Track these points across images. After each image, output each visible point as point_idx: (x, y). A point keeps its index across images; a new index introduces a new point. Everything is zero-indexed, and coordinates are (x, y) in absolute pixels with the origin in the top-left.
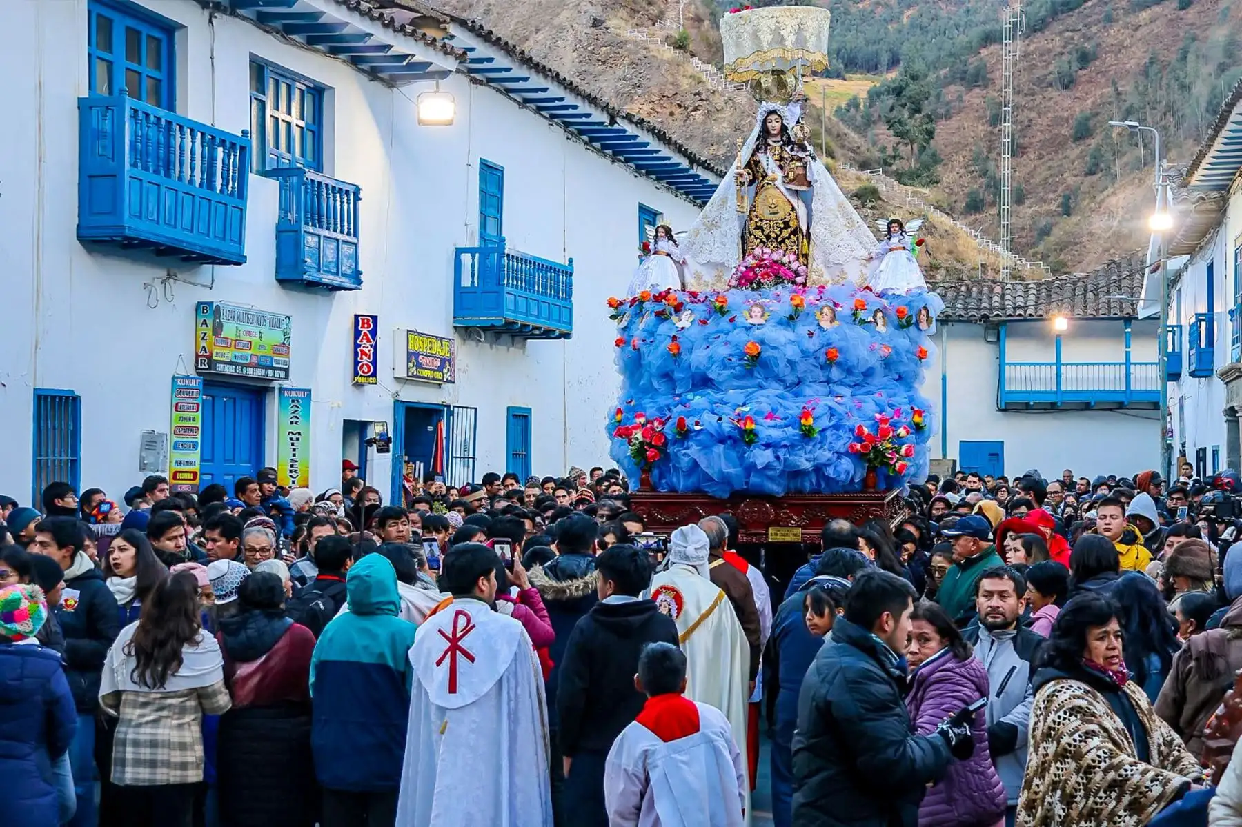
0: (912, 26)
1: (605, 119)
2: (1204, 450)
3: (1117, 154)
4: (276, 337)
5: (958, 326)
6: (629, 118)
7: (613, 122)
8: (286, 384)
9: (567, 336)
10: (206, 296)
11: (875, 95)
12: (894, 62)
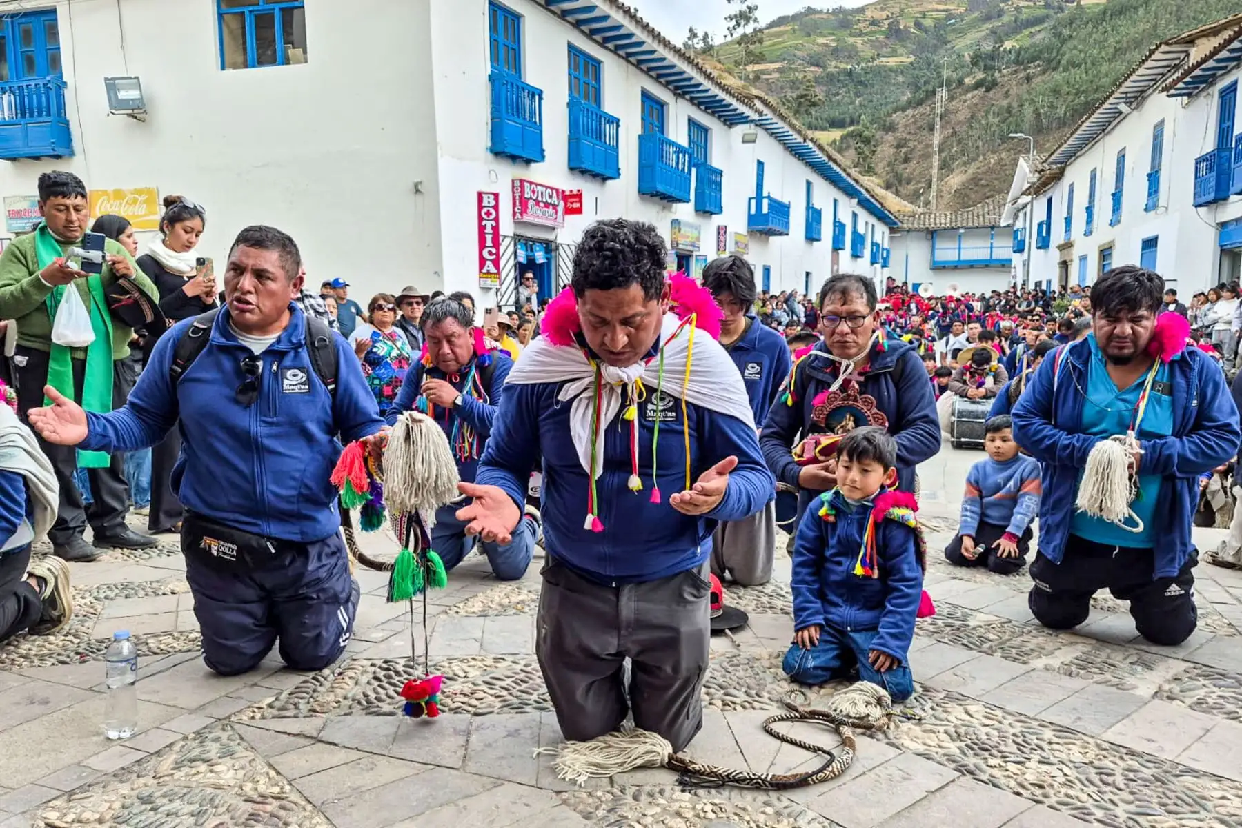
0: (861, 105)
1: (802, 141)
2: (1040, 282)
3: (954, 159)
4: (695, 234)
5: (914, 233)
6: (812, 140)
7: (805, 141)
8: (698, 253)
9: (787, 234)
10: (675, 217)
11: (843, 138)
12: (852, 123)
